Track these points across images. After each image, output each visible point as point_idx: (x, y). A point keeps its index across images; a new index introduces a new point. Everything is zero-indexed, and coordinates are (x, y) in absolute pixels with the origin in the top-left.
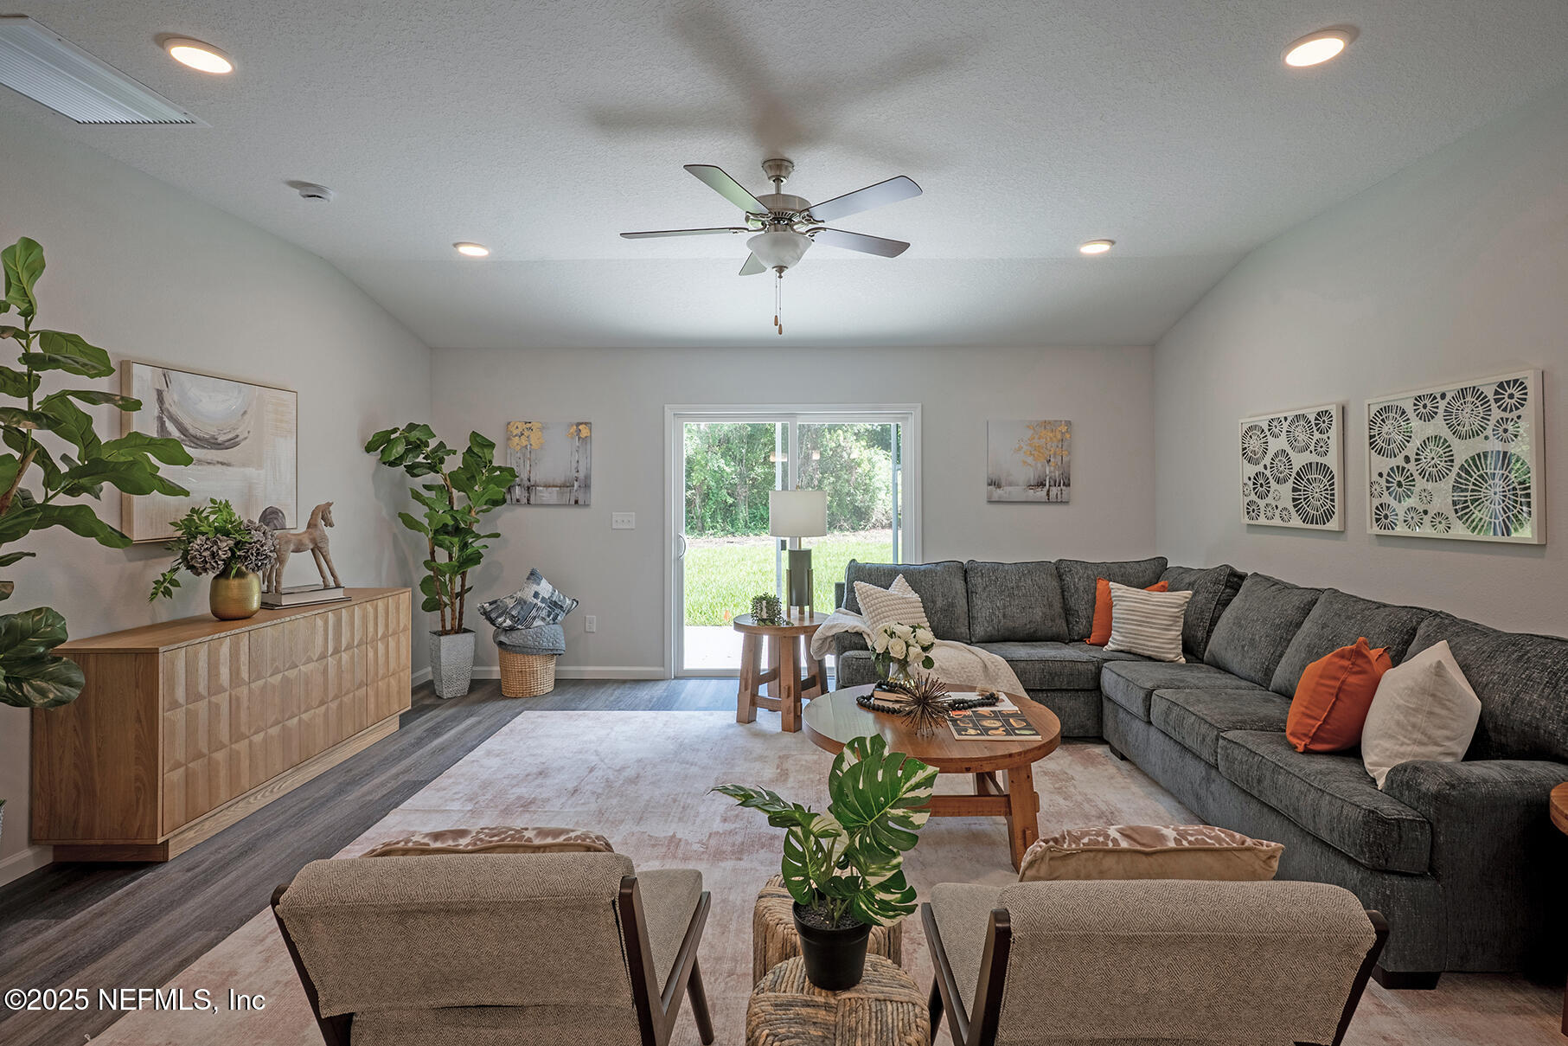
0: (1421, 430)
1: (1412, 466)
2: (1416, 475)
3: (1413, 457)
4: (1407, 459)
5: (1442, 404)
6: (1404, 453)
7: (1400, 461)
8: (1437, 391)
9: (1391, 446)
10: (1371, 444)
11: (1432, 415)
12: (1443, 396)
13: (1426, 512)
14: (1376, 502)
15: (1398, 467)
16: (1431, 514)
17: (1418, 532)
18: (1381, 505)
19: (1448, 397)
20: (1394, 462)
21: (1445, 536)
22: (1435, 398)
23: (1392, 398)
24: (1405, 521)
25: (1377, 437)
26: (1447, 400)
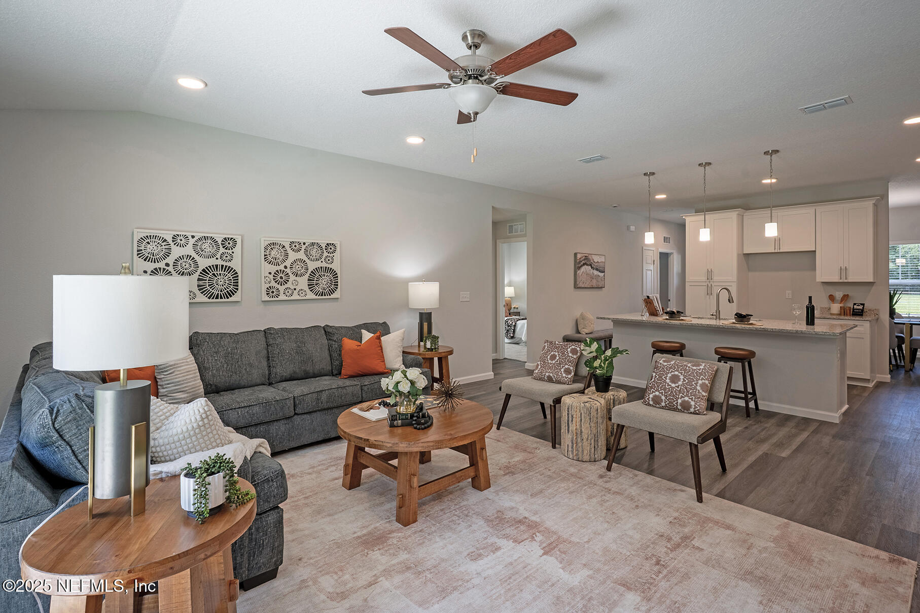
0: (293, 256)
1: (288, 270)
2: (290, 274)
3: (289, 266)
4: (286, 267)
5: (304, 247)
6: (284, 264)
7: (282, 267)
8: (302, 241)
9: (277, 261)
10: (265, 258)
11: (299, 250)
12: (304, 244)
13: (295, 289)
14: (268, 286)
15: (281, 270)
16: (297, 290)
17: (292, 298)
18: (270, 287)
19: (307, 245)
20: (278, 268)
21: (305, 298)
22: (300, 244)
23: (277, 239)
24: (284, 293)
25: (268, 256)
26: (306, 245)
